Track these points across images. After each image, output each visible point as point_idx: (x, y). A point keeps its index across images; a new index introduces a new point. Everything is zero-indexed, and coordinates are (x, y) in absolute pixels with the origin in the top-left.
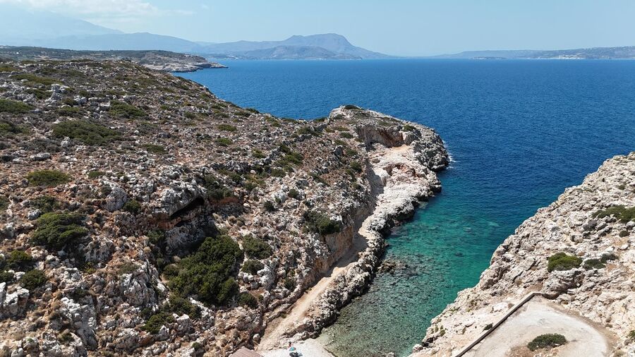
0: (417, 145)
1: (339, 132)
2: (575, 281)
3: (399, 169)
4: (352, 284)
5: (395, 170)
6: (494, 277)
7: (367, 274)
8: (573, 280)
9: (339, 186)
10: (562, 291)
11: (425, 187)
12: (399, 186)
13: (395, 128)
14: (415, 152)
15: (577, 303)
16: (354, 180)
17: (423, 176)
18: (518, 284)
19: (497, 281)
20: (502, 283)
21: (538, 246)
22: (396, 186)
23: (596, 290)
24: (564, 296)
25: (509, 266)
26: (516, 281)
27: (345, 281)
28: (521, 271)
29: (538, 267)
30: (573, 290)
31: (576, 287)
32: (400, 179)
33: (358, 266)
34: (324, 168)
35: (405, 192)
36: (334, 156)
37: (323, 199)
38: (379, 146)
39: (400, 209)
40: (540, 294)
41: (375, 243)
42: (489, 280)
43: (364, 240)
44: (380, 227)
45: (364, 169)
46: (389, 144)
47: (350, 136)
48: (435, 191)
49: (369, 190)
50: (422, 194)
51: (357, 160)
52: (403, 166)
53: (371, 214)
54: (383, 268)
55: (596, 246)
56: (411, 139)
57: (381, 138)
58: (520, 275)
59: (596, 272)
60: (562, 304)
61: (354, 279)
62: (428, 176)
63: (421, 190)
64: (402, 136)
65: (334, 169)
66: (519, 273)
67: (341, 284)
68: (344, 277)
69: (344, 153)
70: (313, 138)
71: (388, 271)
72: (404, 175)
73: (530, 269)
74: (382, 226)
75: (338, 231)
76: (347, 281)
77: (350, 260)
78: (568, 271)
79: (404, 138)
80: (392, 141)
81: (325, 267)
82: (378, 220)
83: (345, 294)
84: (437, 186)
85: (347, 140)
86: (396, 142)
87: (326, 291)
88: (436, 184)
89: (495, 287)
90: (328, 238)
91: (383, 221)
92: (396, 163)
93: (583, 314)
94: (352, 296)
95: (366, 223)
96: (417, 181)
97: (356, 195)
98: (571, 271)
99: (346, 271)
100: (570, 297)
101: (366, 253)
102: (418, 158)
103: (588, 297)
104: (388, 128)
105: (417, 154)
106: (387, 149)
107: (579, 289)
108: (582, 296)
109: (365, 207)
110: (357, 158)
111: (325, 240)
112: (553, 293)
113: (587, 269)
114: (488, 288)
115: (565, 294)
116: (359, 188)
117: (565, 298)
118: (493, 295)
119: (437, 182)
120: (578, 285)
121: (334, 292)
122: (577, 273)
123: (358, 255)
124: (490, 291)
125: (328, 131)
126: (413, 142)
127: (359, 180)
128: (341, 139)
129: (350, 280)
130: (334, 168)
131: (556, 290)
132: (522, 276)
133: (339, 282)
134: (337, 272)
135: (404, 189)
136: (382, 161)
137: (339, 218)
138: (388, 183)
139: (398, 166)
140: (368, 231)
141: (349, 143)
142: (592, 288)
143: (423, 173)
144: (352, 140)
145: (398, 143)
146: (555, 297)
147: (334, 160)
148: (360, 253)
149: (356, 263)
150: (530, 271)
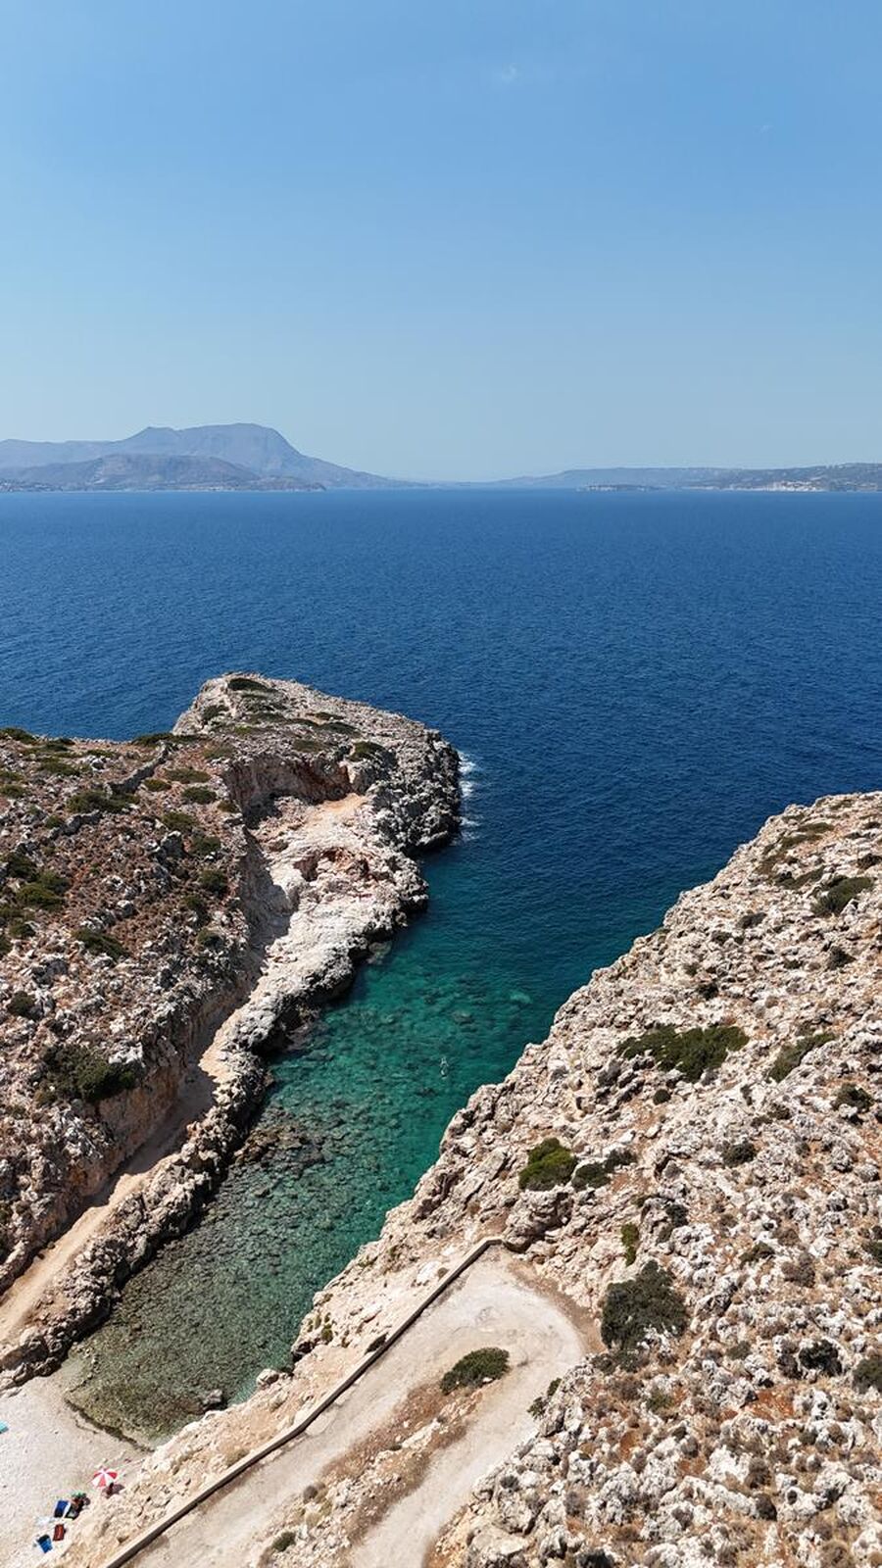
0: (383, 791)
1: (184, 788)
2: (559, 1211)
3: (332, 860)
4: (158, 1214)
5: (324, 864)
6: (434, 1193)
7: (200, 1178)
8: (556, 1210)
9: (159, 949)
10: (535, 1235)
11: (387, 907)
12: (329, 908)
13: (330, 756)
14: (376, 811)
15: (558, 1261)
16: (205, 919)
17: (386, 876)
18: (475, 1209)
19: (439, 1203)
20: (449, 1209)
21: (519, 1119)
22: (322, 908)
23: (589, 1234)
24: (539, 1247)
25: (463, 1169)
26: (470, 1206)
27: (143, 1207)
28: (481, 1181)
29: (510, 1173)
30: (554, 1233)
31: (560, 1225)
32: (334, 888)
33: (180, 1162)
34: (122, 904)
35: (339, 926)
36: (154, 865)
37: (98, 1005)
38: (290, 806)
39: (316, 977)
40: (499, 1242)
41: (235, 1090)
42: (425, 1202)
43: (210, 1083)
44: (261, 1035)
45: (234, 885)
46: (316, 795)
47: (207, 797)
48: (412, 913)
49: (243, 940)
50: (379, 925)
51: (218, 864)
52: (341, 855)
53: (242, 1001)
54: (246, 1152)
55: (606, 1130)
56: (367, 777)
57: (295, 783)
58: (477, 1191)
59: (591, 1195)
60: (535, 1264)
61: (167, 1199)
62: (397, 876)
63: (377, 917)
64: (346, 773)
65: (150, 902)
66: (477, 1187)
67: (131, 1220)
68: (140, 1198)
69: (187, 849)
70: (107, 821)
71: (257, 1158)
72: (342, 876)
73: (496, 1176)
74: (265, 1033)
75: (130, 1086)
76: (148, 1206)
77: (163, 1150)
78: (546, 1194)
79: (352, 778)
80: (322, 787)
81: (97, 1178)
82: (257, 1018)
83: (141, 1241)
84: (416, 898)
85: (198, 807)
86: (335, 786)
87: (91, 1246)
88: (414, 893)
89: (435, 1218)
90: (105, 1107)
91: (270, 1018)
92: (327, 846)
93: (564, 1288)
94: (156, 1242)
95: (224, 1035)
96: (371, 890)
97: (202, 964)
98: (551, 1192)
99: (147, 1183)
100: (548, 1246)
101: (207, 1123)
102: (383, 827)
103: (576, 1250)
104: (312, 757)
105: (382, 814)
106: (310, 808)
107: (565, 1229)
108: (565, 1247)
109: (227, 987)
110: (217, 858)
111: (98, 1115)
112: (520, 1241)
113: (578, 1187)
114: (423, 1217)
115: (540, 1242)
116: (215, 942)
117: (540, 1251)
118: (431, 1234)
119: (416, 887)
120: (564, 1220)
121: (110, 1243)
122: (561, 1196)
123: (186, 1131)
124: (424, 1226)
125: (155, 787)
126: (373, 787)
127: (219, 915)
128: (184, 808)
129: (157, 1203)
130: (153, 897)
131: (525, 1235)
132: (481, 1193)
133: (127, 1213)
134: (126, 1187)
135: (339, 913)
136: (293, 845)
137: (134, 1055)
138: (304, 904)
139: (331, 855)
140: (224, 1055)
141: (201, 818)
142: (582, 1229)
143: (386, 869)
144: (212, 807)
145: (337, 791)
146: (522, 1249)
147: (153, 875)
148: (190, 1127)
149: (175, 1157)
150: (496, 1181)
